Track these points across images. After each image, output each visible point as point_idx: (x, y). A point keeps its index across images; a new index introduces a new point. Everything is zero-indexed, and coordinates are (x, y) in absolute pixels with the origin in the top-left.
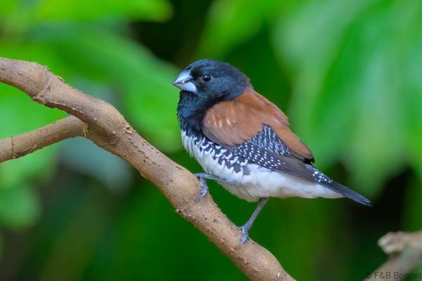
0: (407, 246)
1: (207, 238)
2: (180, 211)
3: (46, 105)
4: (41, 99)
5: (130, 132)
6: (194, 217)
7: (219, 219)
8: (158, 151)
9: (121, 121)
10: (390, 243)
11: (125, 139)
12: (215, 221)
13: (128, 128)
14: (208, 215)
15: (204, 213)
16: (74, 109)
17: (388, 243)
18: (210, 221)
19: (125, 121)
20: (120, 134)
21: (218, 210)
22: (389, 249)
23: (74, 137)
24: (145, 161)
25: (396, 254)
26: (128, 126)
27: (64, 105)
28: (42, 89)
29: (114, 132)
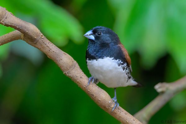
0: (167, 89)
1: (77, 86)
2: (65, 73)
3: (5, 25)
4: (3, 22)
5: (43, 38)
6: (71, 76)
7: (83, 77)
8: (55, 46)
9: (39, 33)
10: (159, 88)
11: (40, 41)
12: (81, 78)
13: (42, 36)
14: (78, 75)
15: (76, 74)
16: (17, 27)
17: (159, 87)
18: (79, 78)
19: (40, 32)
20: (38, 38)
21: (82, 72)
22: (159, 90)
23: (17, 40)
24: (49, 51)
25: (163, 93)
26: (42, 35)
27: (13, 25)
28: (3, 18)
29: (36, 38)
